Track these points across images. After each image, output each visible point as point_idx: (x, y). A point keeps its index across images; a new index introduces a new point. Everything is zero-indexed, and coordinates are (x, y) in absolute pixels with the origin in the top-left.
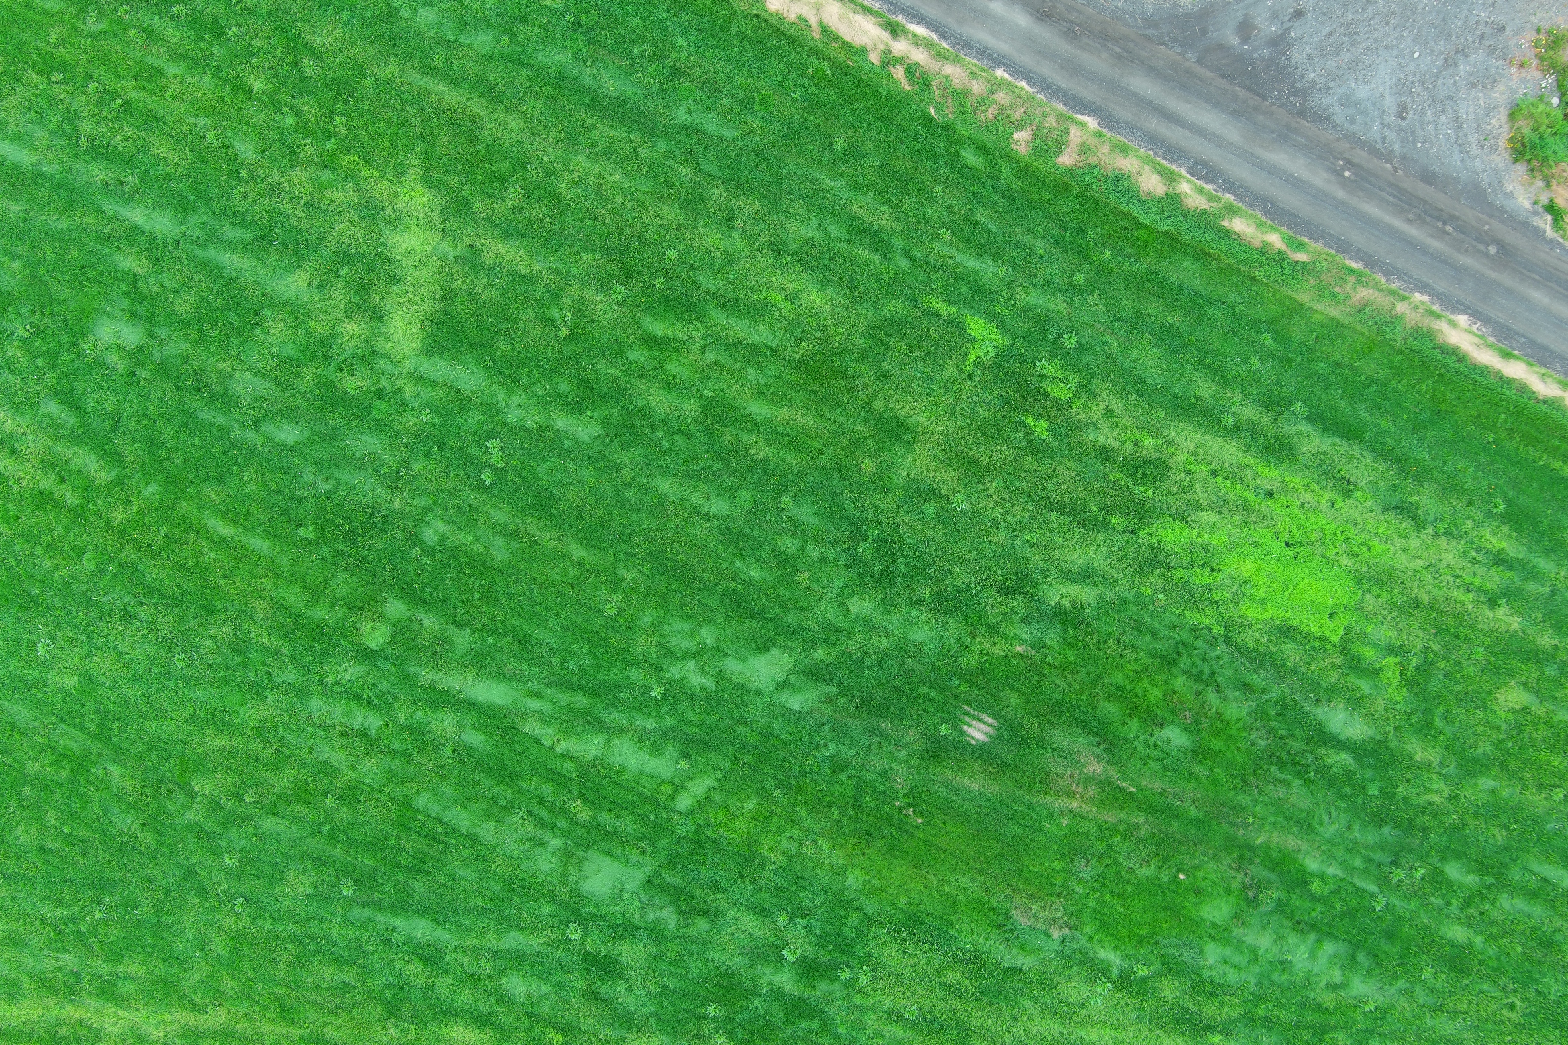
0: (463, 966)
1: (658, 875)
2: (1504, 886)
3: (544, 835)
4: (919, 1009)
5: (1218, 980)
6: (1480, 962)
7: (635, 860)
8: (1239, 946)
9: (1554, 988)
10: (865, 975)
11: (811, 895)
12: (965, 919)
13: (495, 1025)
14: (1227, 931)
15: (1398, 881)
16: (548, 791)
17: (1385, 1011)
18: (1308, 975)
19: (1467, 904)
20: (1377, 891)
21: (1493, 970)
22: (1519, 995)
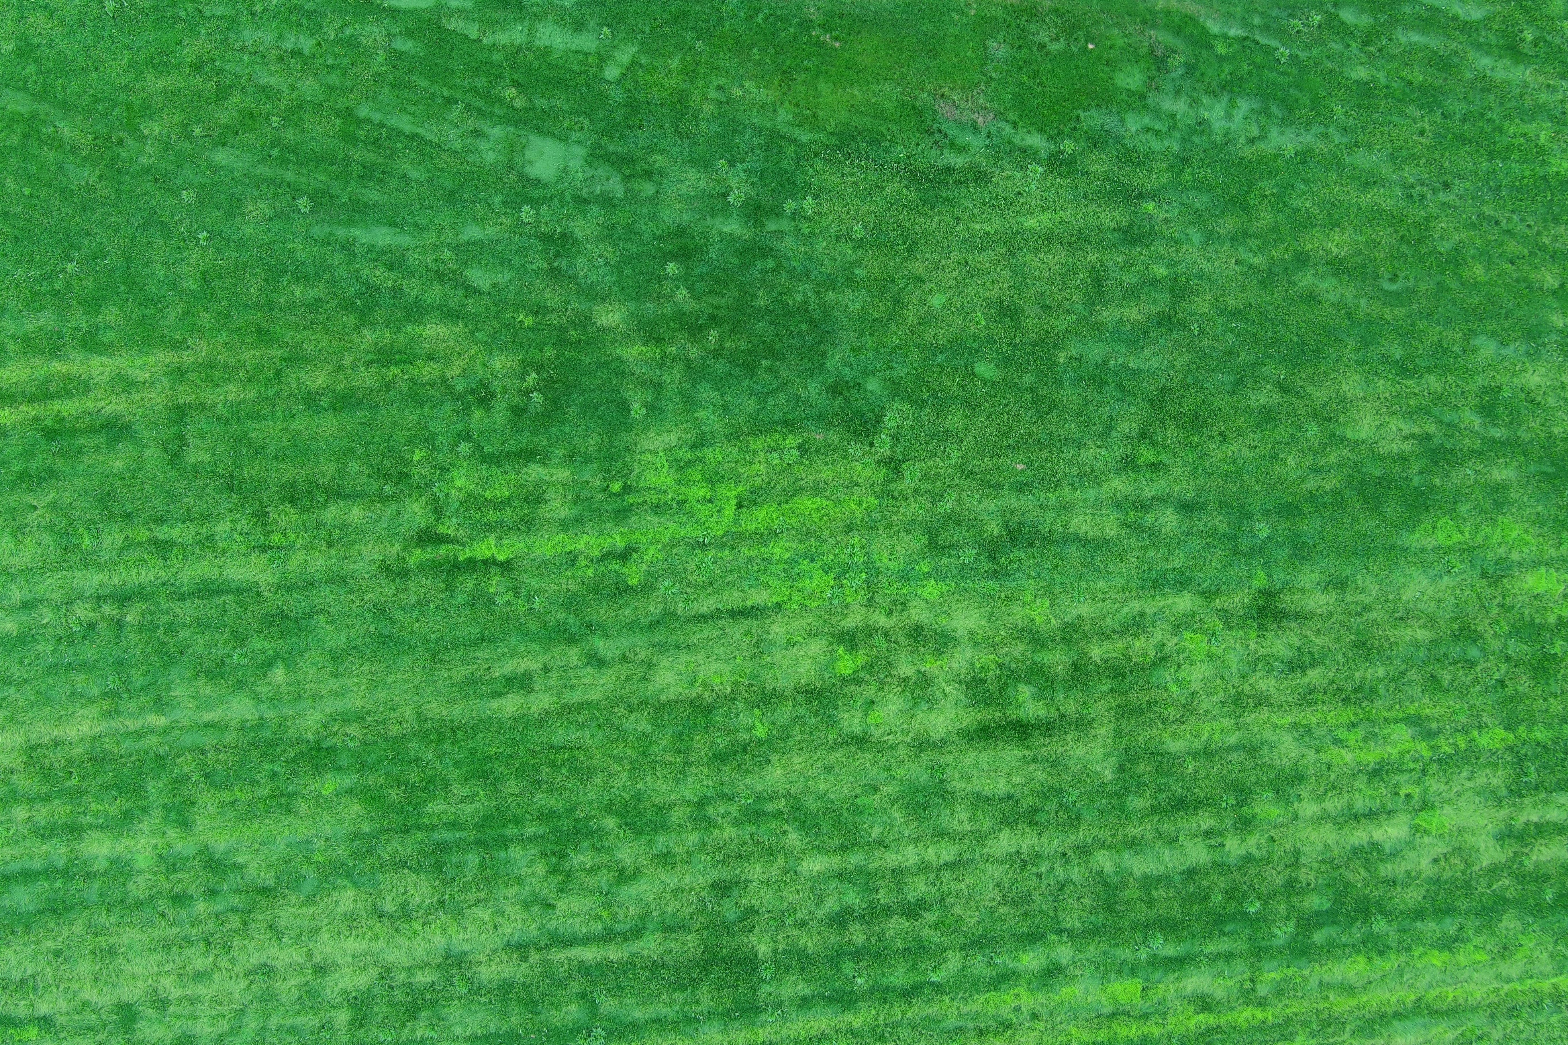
0: (427, 266)
1: (598, 146)
2: (1397, 21)
3: (484, 126)
4: (865, 227)
5: (1143, 149)
6: (1386, 96)
7: (574, 136)
8: (1156, 113)
9: (1458, 108)
10: (808, 204)
11: (747, 138)
12: (895, 128)
13: (466, 317)
14: (1143, 97)
15: (1297, 32)
16: (482, 83)
17: (1305, 156)
18: (1227, 133)
19: (1365, 43)
20: (1278, 45)
21: (1400, 101)
22: (1426, 119)
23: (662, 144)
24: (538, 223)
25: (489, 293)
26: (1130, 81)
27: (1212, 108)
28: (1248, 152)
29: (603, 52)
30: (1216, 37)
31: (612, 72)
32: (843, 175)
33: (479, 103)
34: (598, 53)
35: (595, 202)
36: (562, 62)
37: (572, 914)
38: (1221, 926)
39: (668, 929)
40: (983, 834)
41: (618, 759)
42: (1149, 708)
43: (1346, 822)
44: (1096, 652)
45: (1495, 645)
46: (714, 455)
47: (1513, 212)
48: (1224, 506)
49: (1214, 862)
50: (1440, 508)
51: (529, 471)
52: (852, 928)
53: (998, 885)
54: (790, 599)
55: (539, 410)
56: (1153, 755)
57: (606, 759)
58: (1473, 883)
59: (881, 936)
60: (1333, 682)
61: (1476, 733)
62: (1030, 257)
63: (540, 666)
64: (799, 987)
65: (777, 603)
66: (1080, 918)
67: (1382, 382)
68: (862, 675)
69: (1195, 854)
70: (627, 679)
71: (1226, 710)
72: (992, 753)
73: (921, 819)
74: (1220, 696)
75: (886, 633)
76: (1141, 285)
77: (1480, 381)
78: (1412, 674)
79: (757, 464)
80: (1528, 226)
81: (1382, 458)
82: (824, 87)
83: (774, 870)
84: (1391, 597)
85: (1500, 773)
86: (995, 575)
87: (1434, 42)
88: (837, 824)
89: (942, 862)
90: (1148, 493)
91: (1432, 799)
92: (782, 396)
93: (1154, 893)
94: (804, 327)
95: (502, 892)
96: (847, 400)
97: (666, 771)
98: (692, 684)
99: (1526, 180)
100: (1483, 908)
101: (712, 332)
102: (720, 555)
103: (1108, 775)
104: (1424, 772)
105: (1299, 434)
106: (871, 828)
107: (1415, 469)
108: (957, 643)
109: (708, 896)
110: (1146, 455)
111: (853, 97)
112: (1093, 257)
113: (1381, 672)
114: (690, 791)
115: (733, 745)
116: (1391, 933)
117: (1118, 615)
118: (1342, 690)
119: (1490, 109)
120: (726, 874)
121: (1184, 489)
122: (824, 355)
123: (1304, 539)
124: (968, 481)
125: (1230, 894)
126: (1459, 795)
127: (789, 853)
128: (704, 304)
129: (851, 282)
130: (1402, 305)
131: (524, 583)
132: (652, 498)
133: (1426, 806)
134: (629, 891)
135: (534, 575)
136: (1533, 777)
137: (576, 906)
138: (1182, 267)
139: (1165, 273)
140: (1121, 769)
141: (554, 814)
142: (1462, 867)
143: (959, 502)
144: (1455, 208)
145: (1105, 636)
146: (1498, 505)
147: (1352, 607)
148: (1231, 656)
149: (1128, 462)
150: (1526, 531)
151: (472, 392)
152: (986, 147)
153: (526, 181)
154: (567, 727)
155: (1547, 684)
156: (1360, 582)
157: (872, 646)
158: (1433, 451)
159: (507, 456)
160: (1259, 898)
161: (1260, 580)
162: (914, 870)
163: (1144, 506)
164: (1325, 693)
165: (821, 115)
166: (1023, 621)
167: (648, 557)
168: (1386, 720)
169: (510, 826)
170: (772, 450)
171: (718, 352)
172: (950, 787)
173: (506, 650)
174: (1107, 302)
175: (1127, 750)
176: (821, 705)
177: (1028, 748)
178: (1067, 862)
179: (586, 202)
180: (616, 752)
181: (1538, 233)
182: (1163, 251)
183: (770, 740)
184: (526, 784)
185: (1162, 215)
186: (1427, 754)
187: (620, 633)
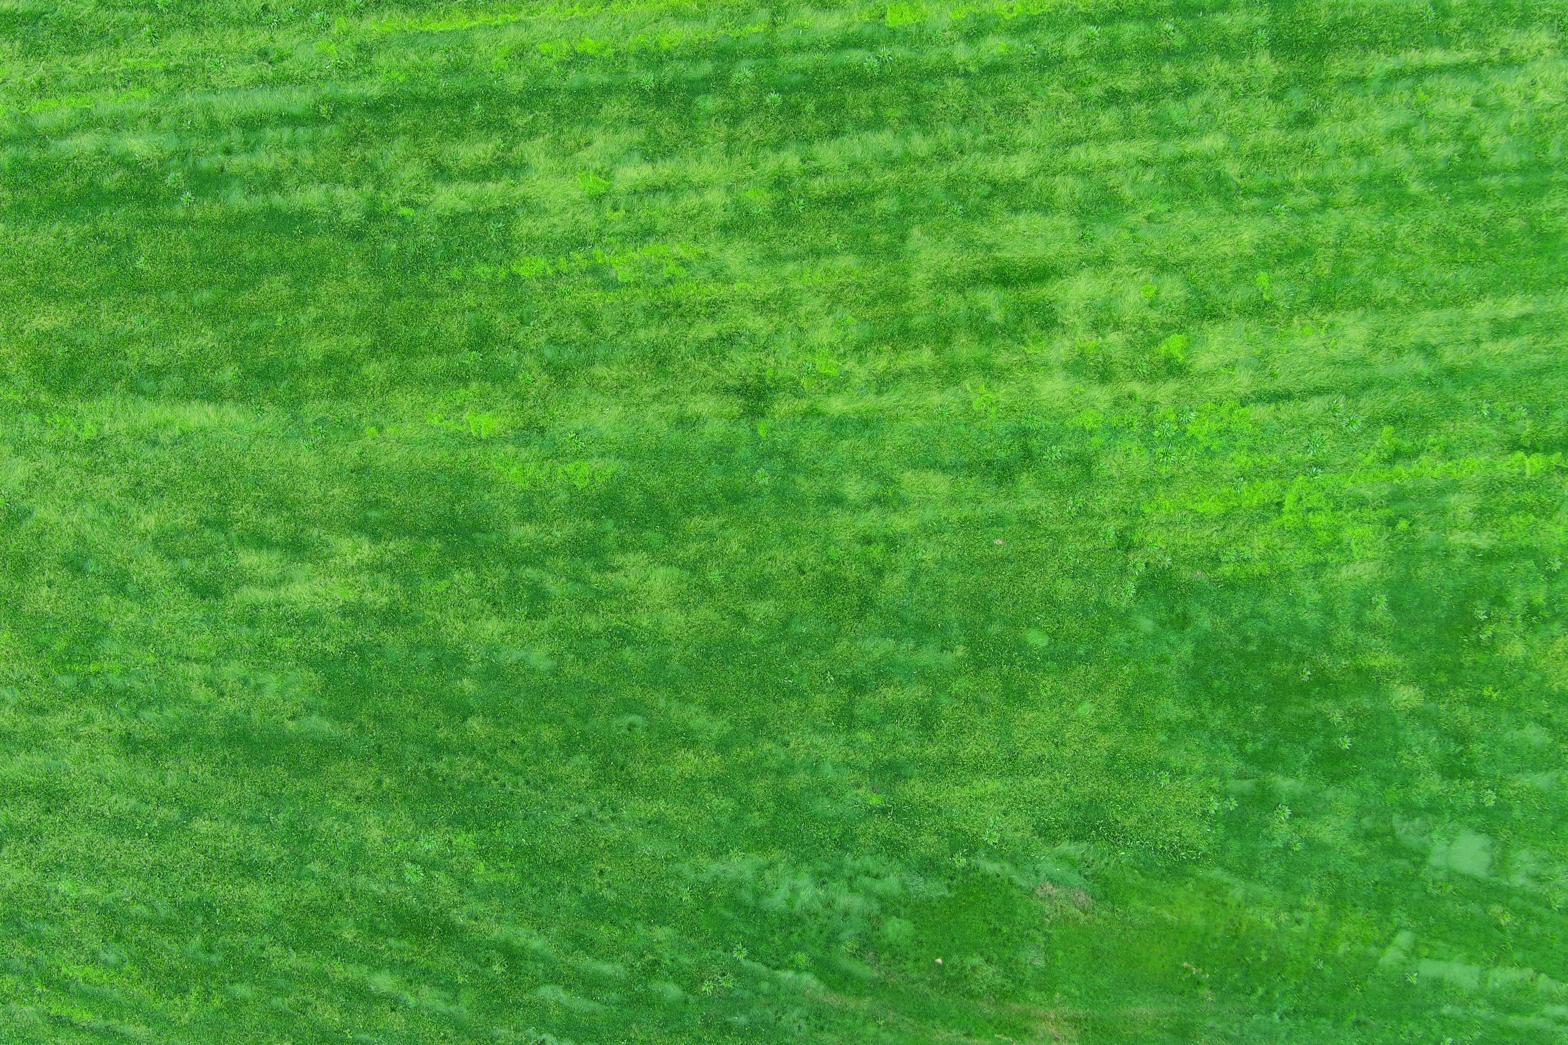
1: (1418, 866)
2: (625, 985)
3: (1531, 886)
4: (1157, 782)
5: (883, 858)
6: (636, 910)
7: (1440, 875)
8: (868, 893)
9: (564, 897)
10: (1214, 807)
11: (1273, 872)
12: (1131, 881)
13: (1549, 696)
14: (884, 910)
15: (723, 975)
16: (1533, 929)
17: (719, 852)
18: (796, 874)
19: (656, 963)
20: (743, 962)
21: (623, 905)
22: (598, 886)
23: (1355, 866)
24: (1477, 787)
25: (1527, 719)
26: (897, 925)
27: (812, 900)
28: (776, 854)
29: (1414, 958)
30: (807, 970)
31: (1404, 939)
32: (1180, 835)
33: (1537, 909)
34: (1419, 957)
35: (1420, 809)
36: (1455, 949)
37: (1455, 97)
38: (805, 79)
39: (1360, 81)
40: (1042, 173)
41: (1406, 251)
42: (874, 300)
43: (678, 184)
44: (926, 356)
45: (528, 360)
46: (1306, 556)
47: (512, 793)
48: (801, 502)
49: (810, 143)
50: (586, 498)
51: (1488, 541)
52: (1175, 79)
53: (1029, 122)
54: (1231, 410)
55: (1479, 602)
56: (870, 252)
57: (1418, 252)
58: (552, 121)
59: (1146, 71)
60: (690, 325)
61: (550, 271)
62: (993, 752)
63: (1483, 346)
64: (1229, 21)
65: (1243, 406)
66: (947, 87)
67: (645, 624)
68: (1161, 333)
69: (831, 152)
70: (1397, 330)
71: (797, 298)
72: (1032, 255)
73: (1105, 189)
74: (802, 311)
75: (1136, 376)
76: (884, 721)
77: (545, 625)
78: (611, 332)
79: (1262, 546)
80: (496, 779)
81: (645, 548)
82: (1199, 922)
83: (1251, 139)
84: (633, 409)
85: (525, 231)
86: (1025, 433)
87: (587, 963)
88: (1189, 184)
89: (1083, 146)
90: (874, 513)
91: (592, 206)
92: (1235, 615)
93: (871, 113)
94: (1216, 684)
95: (1525, 118)
96: (1172, 609)
97: (1360, 238)
98: (1332, 325)
99: (499, 824)
100: (541, 95)
101: (1305, 678)
102: (1300, 455)
103: (916, 232)
104: (600, 234)
105: (726, 572)
106: (1154, 181)
107: (611, 538)
108: (1065, 366)
109: (1319, 112)
110: (876, 552)
111: (1172, 912)
112: (931, 751)
113: (642, 334)
114: (1334, 219)
115: (1291, 264)
116: (634, 71)
117: (903, 392)
118: (682, 315)
119: (534, 897)
120: (1300, 135)
121: (839, 518)
122: (1196, 655)
123: (721, 468)
124: (1052, 527)
125: (796, 111)
126: (564, 210)
127: (1238, 156)
128: (1313, 707)
129: (1171, 728)
130: (623, 700)
131: (1497, 429)
132: (1367, 513)
133: (598, 199)
134: (1399, 118)
135: (1486, 436)
136: (493, 226)
137: (1451, 104)
138: (842, 739)
139: (859, 734)
140: (903, 238)
141: (1472, 197)
142: (562, 138)
143: (1061, 507)
144: (569, 798)
145: (917, 371)
146: (528, 500)
147: (671, 400)
148: (790, 351)
149: (895, 545)
150: (501, 474)
151: (1545, 621)
152: (1039, 861)
153: (1489, 831)
154: (1457, 284)
155: (478, 321)
156: (664, 424)
157: (1150, 363)
158: (593, 554)
159: (1510, 556)
160: (767, 107)
161: (762, 427)
162: (1112, 137)
163: (878, 501)
164: (698, 314)
165: (1201, 895)
166: (998, 386)
167: (1373, 454)
168: (638, 285)
169: (1517, 186)
170: (1247, 561)
171: (1301, 658)
172: (1075, 220)
173: (1516, 361)
174: (917, 705)
175: (897, 257)
176: (1203, 303)
177: (996, 259)
178: (959, 145)
179: (1430, 809)
180: (1409, 259)
181: (486, 772)
182: (861, 757)
183: (1255, 269)
184: (1500, 228)
185: (861, 792)
186: (597, 251)
187: (1402, 378)
